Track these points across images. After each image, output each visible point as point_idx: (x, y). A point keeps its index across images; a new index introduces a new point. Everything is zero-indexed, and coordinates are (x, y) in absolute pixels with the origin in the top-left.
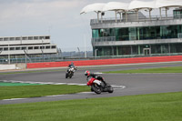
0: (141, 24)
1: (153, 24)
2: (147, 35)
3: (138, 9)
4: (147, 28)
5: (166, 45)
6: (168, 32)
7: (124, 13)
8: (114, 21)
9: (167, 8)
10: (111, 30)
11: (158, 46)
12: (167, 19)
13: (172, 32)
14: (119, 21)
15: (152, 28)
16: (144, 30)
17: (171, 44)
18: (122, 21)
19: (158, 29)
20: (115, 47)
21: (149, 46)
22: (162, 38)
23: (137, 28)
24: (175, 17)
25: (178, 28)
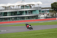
0: (11, 11)
1: (15, 11)
2: (13, 14)
3: (10, 6)
4: (13, 12)
5: (19, 17)
6: (19, 13)
7: (6, 7)
8: (2, 10)
9: (19, 6)
10: (1, 13)
11: (16, 18)
12: (19, 9)
13: (21, 13)
14: (4, 10)
15: (14, 12)
16: (12, 13)
17: (20, 17)
18: (5, 10)
19: (16, 12)
20: (3, 18)
21: (13, 18)
22: (18, 15)
23: (10, 12)
24: (21, 9)
25: (22, 12)
